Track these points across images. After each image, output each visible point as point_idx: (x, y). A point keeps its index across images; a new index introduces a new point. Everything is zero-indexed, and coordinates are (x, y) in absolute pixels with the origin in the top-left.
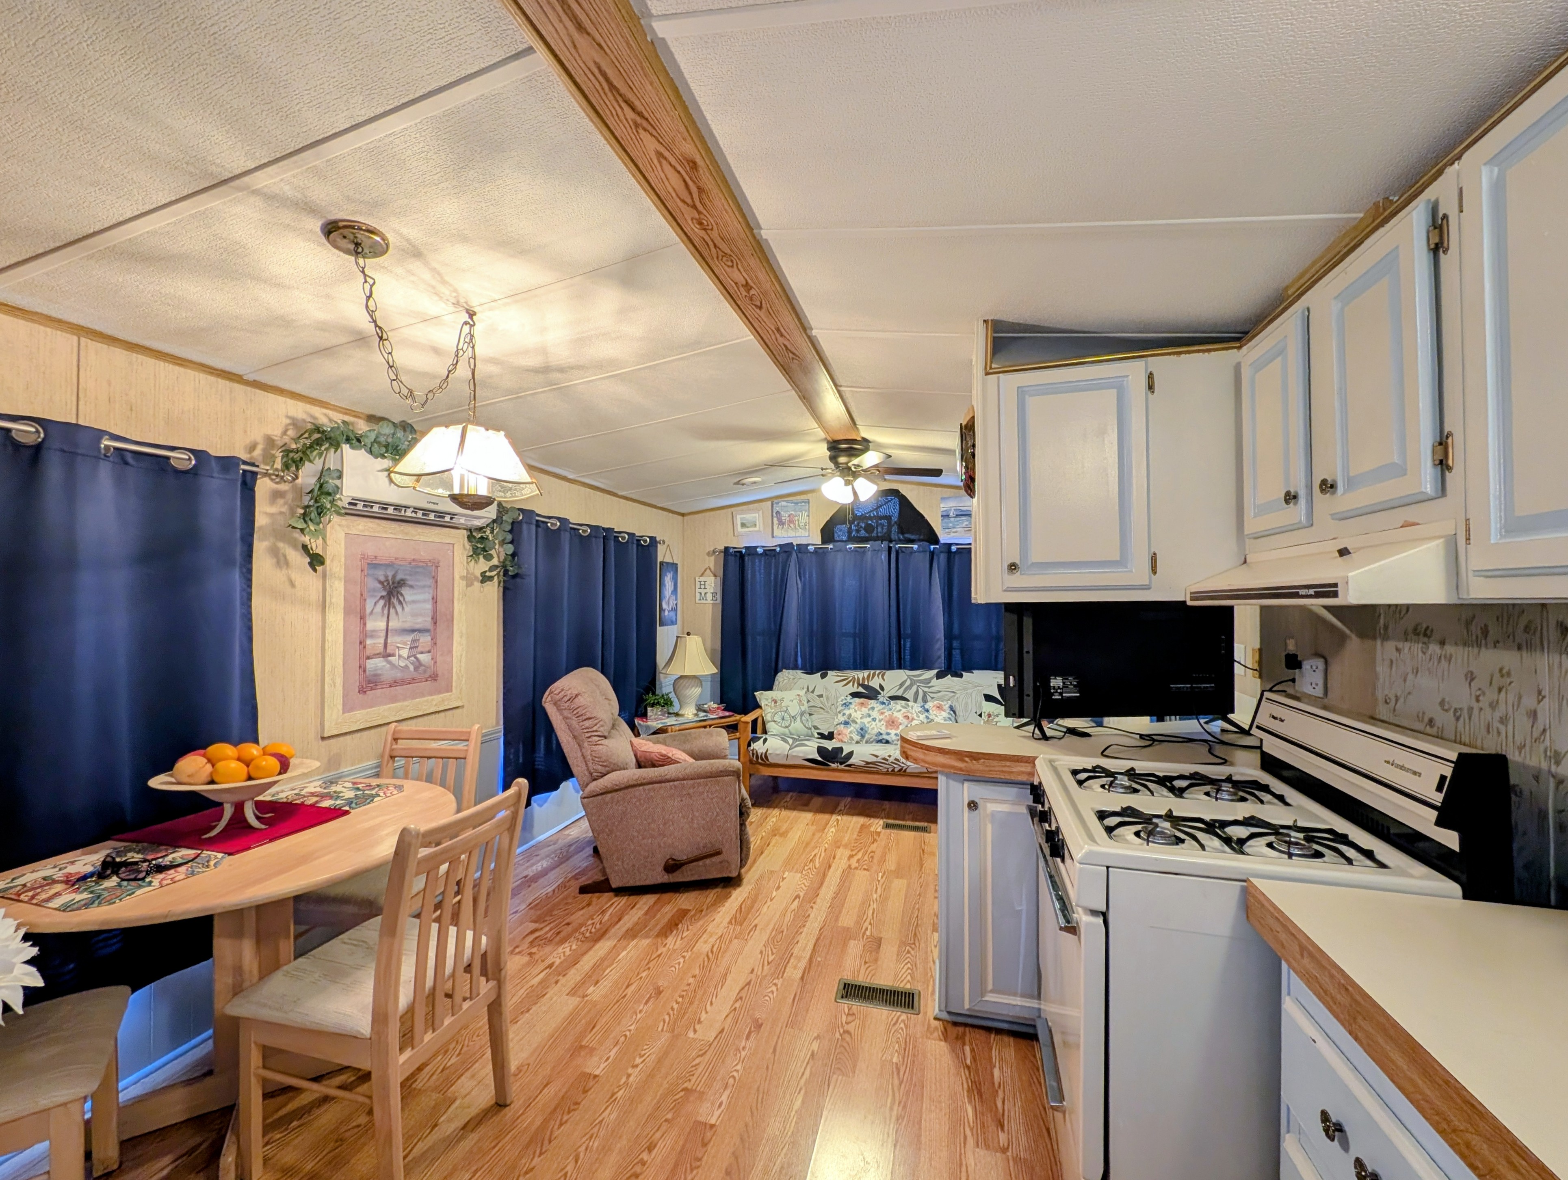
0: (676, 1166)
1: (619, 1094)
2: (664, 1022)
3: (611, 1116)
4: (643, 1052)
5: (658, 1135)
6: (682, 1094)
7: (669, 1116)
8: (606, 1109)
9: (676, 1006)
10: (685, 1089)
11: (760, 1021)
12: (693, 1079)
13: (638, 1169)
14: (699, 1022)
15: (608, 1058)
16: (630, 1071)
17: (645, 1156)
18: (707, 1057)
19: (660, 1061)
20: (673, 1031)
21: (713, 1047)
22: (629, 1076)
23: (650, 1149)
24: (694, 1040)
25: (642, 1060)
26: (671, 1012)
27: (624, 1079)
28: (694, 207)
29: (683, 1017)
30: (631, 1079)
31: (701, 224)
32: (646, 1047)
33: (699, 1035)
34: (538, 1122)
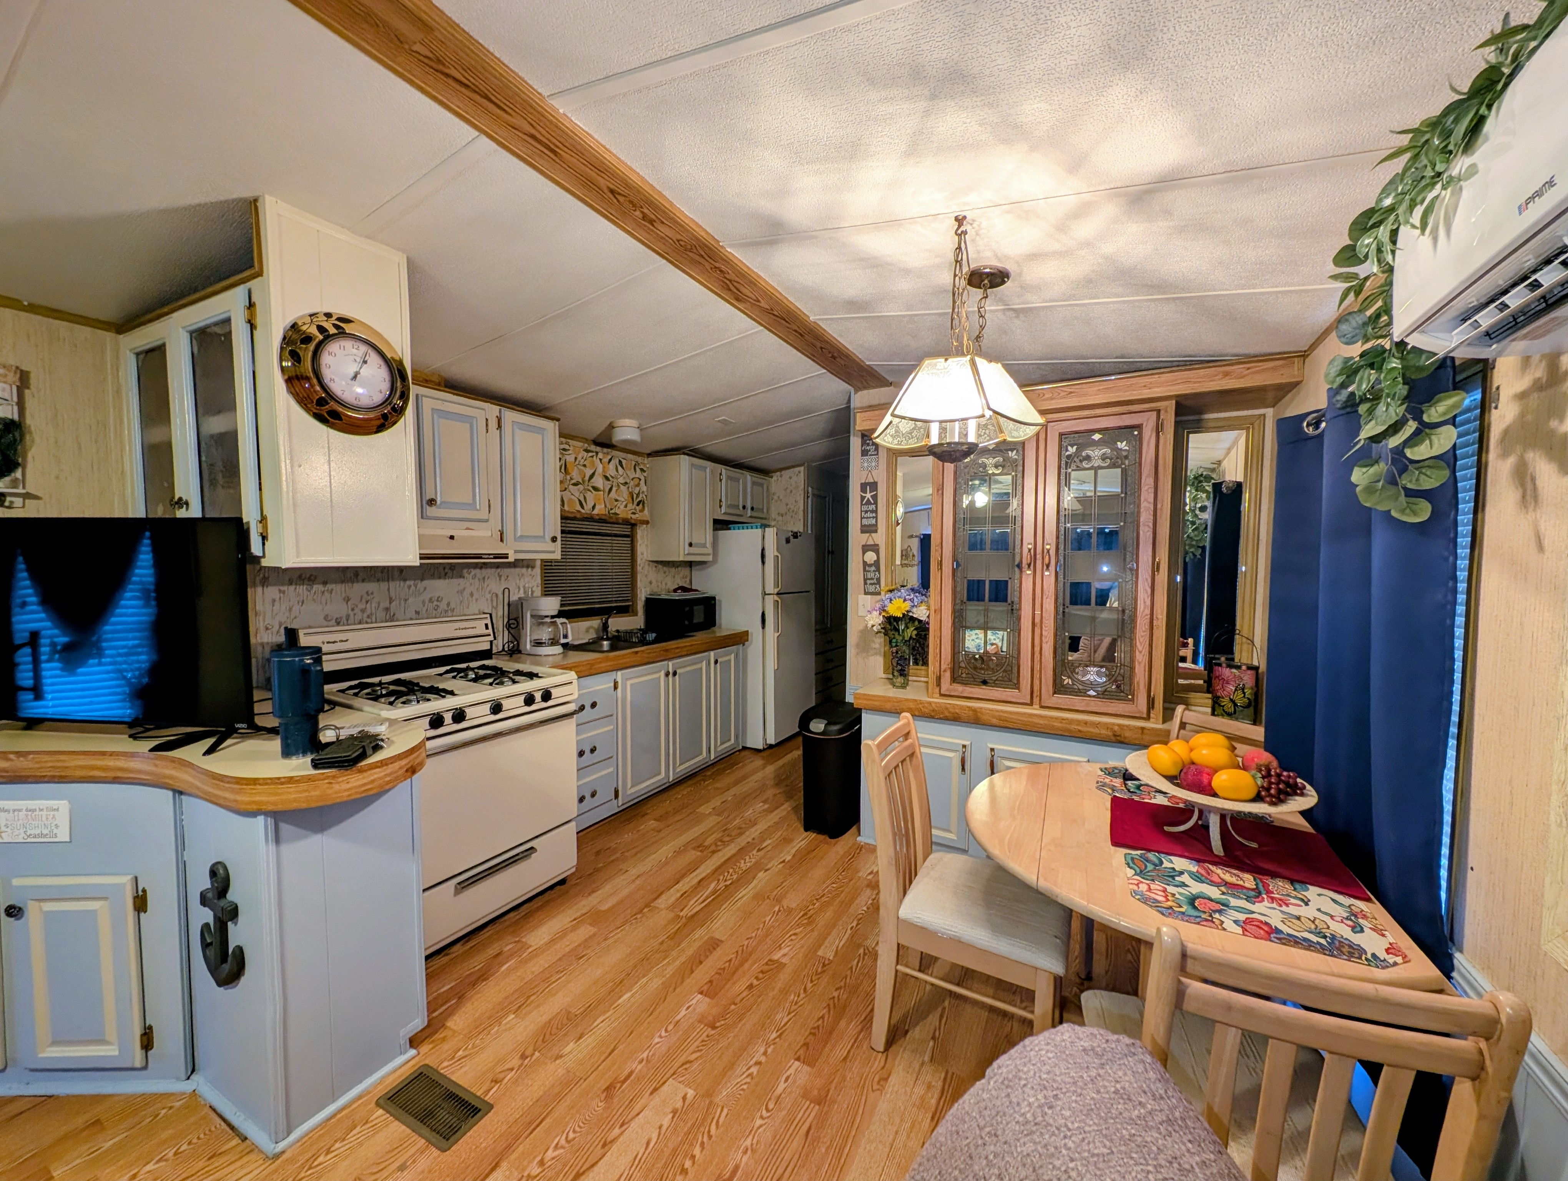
0: (734, 973)
1: (774, 1035)
2: (718, 1122)
3: (781, 1017)
4: (748, 1080)
5: (744, 994)
6: (718, 1024)
7: (733, 1007)
8: (786, 1024)
9: (697, 1151)
10: (714, 1028)
11: (603, 1096)
12: (704, 1037)
13: (761, 975)
14: (674, 1112)
15: (786, 1080)
16: (763, 1059)
17: (755, 982)
18: (683, 1059)
19: (732, 1065)
20: (711, 1103)
21: (671, 1072)
22: (765, 1053)
23: (751, 987)
24: (688, 1085)
25: (750, 1071)
26: (705, 1139)
27: (770, 1050)
28: (730, 281)
29: (693, 1125)
30: (762, 1050)
31: (721, 271)
32: (745, 1087)
33: (683, 1089)
34: (843, 1023)
